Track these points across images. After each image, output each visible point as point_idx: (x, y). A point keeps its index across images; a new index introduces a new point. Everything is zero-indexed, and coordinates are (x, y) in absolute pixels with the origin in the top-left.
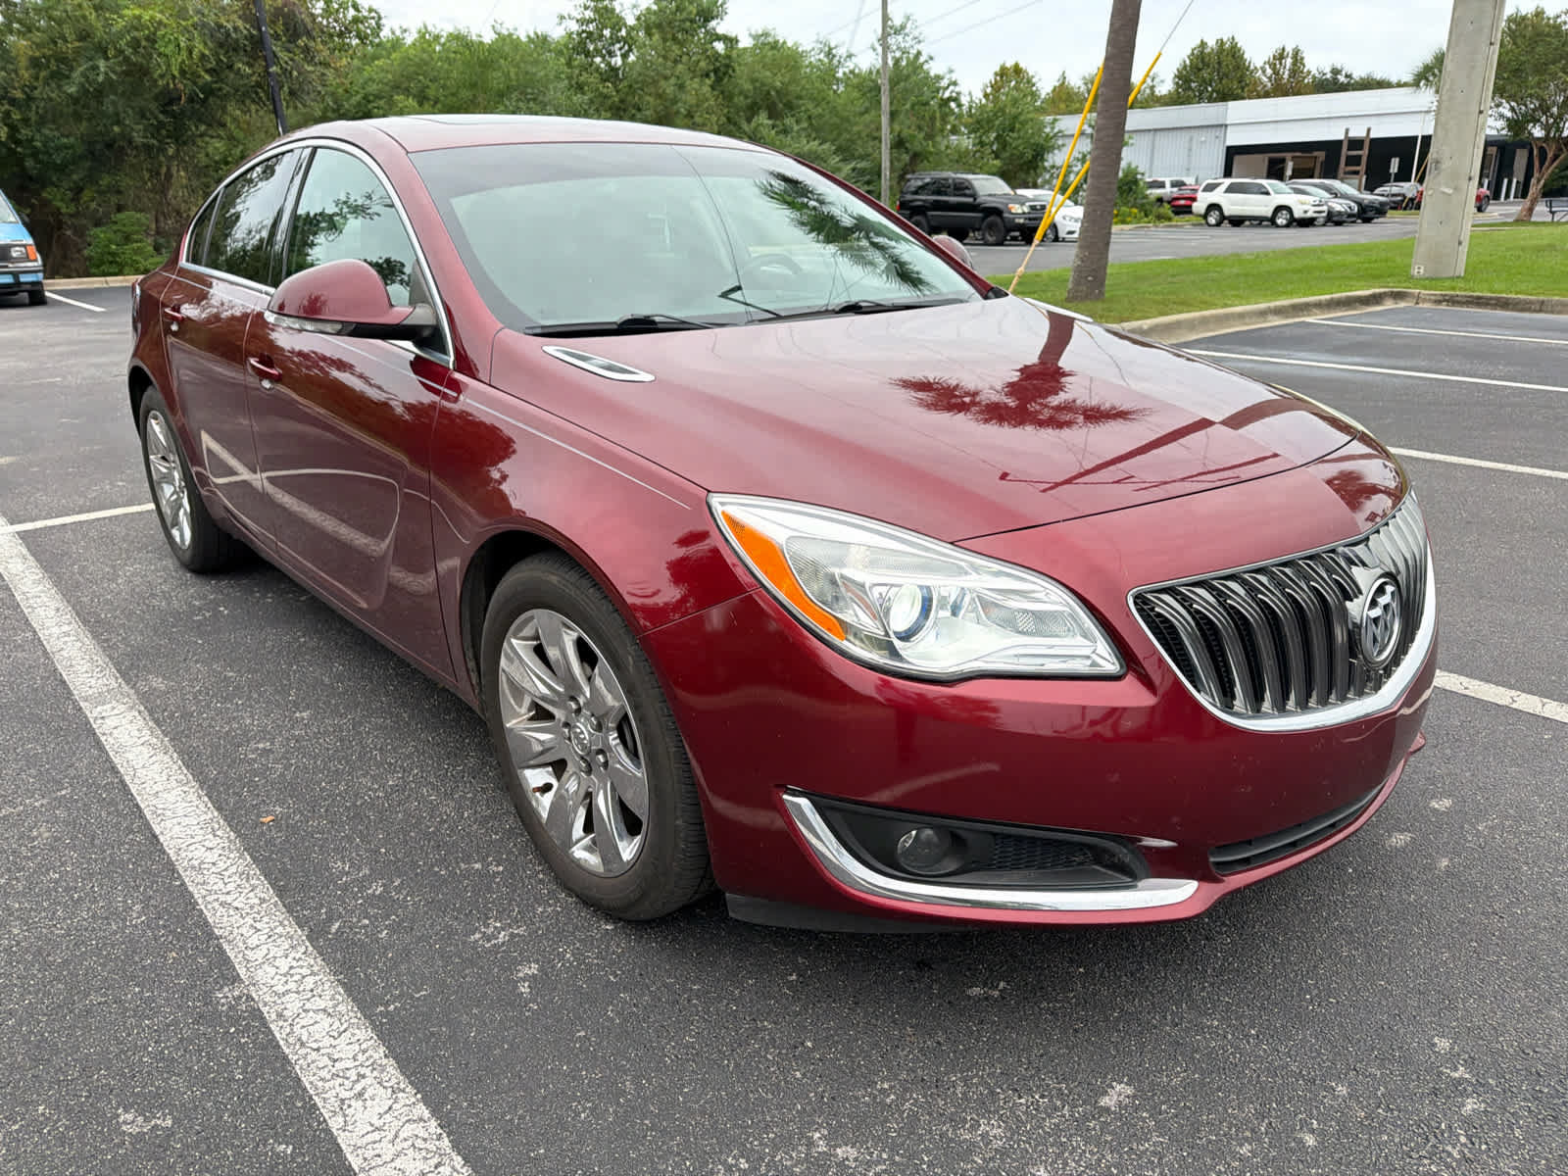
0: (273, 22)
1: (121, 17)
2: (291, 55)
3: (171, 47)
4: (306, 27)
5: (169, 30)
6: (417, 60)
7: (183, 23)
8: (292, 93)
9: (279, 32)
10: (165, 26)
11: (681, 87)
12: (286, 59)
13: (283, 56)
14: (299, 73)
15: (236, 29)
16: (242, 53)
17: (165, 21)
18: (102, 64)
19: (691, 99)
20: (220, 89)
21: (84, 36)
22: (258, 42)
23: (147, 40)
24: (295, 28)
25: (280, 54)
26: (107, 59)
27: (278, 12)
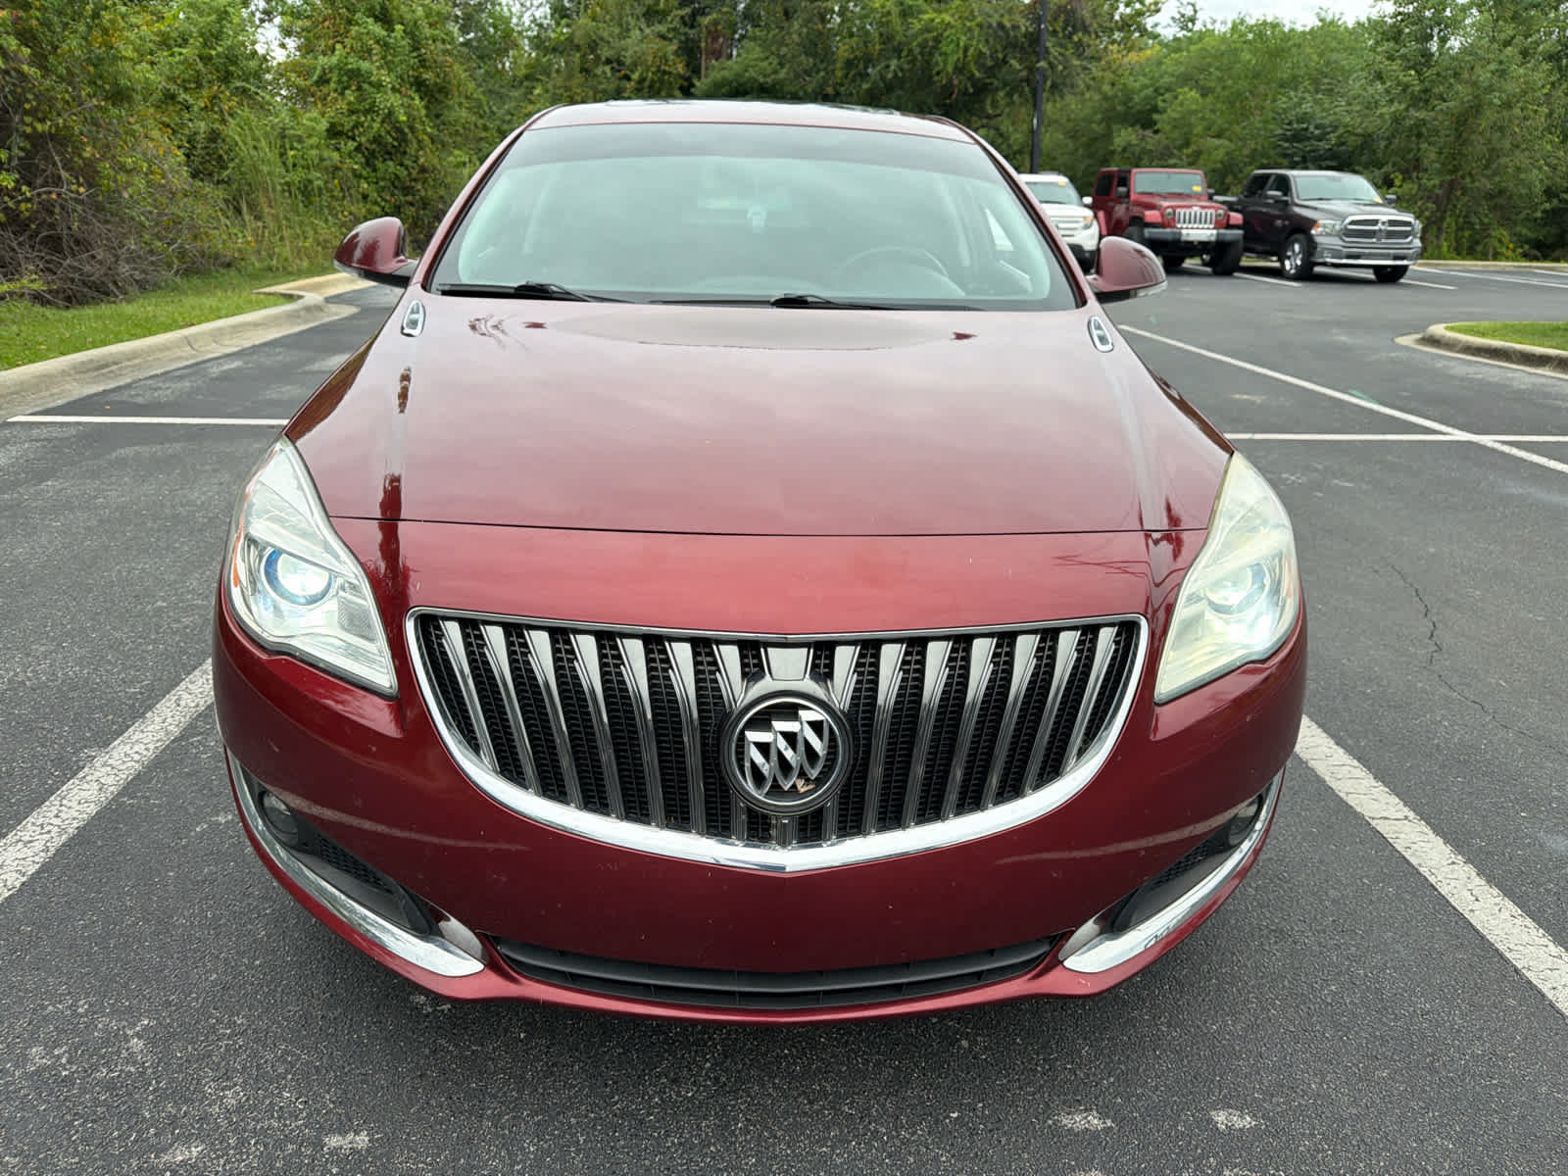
0: (1055, 19)
1: (920, 20)
2: (1062, 51)
3: (952, 46)
4: (1083, 22)
5: (953, 31)
6: (1213, 51)
7: (968, 24)
8: (1054, 86)
9: (1058, 29)
10: (952, 27)
11: (1502, 73)
12: (1056, 54)
13: (1054, 51)
14: (1065, 68)
15: (1015, 27)
16: (1018, 50)
17: (953, 23)
18: (894, 63)
19: (1512, 87)
20: (991, 84)
21: (887, 39)
22: (1034, 39)
23: (934, 42)
24: (1072, 23)
25: (1052, 50)
26: (899, 58)
27: (1061, 9)
